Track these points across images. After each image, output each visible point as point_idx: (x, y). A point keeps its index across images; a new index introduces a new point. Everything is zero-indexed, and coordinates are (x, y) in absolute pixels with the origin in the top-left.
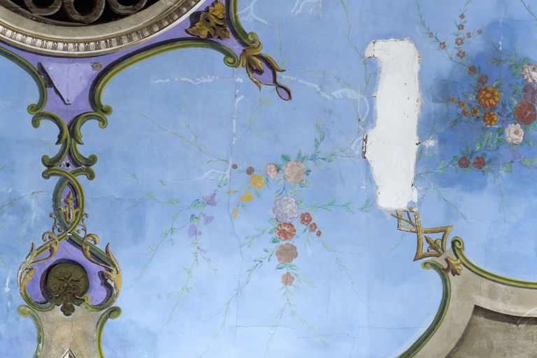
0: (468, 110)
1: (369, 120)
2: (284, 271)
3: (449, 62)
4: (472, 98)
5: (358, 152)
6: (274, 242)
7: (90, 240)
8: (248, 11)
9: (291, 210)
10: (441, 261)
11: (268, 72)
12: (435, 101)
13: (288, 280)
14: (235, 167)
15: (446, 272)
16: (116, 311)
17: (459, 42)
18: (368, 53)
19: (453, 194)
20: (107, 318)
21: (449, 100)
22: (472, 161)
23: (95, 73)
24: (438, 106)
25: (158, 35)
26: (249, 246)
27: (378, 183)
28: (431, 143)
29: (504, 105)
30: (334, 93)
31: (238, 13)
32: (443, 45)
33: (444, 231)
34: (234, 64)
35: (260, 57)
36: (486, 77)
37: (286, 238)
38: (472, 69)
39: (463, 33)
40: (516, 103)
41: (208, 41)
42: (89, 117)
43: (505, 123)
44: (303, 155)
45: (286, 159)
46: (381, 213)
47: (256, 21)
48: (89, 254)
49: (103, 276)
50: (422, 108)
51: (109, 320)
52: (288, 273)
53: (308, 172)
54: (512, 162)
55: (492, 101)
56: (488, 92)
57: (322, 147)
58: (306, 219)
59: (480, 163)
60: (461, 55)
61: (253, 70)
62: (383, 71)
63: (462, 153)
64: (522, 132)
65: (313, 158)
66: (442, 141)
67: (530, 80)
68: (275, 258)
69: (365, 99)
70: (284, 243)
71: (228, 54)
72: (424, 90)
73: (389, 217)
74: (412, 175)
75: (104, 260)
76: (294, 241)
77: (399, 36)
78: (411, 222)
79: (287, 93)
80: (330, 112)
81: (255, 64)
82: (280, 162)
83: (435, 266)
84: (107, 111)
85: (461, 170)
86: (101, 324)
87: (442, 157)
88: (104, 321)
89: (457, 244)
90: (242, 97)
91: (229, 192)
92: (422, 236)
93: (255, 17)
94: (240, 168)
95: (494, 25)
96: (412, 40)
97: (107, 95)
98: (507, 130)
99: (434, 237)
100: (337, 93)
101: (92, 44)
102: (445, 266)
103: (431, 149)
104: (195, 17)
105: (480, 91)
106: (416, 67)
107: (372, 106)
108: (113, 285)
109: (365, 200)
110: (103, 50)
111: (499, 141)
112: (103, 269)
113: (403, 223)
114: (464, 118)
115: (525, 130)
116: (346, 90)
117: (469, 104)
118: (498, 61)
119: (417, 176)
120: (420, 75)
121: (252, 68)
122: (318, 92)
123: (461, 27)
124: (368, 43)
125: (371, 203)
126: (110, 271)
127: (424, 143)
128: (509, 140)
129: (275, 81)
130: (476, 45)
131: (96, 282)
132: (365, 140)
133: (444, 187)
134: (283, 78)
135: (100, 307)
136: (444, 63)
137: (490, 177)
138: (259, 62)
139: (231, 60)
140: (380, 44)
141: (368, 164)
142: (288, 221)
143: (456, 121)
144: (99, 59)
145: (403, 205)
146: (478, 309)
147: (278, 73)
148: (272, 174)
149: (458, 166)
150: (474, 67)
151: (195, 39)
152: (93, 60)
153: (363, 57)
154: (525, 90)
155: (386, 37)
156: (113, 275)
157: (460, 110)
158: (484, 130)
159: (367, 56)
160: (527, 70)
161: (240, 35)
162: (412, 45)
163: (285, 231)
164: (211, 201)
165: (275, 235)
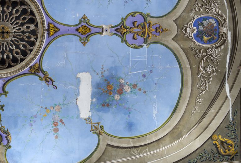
0: (104, 91)
1: (78, 94)
2: (55, 135)
3: (99, 78)
4: (105, 88)
5: (75, 103)
6: (53, 127)
7: (3, 128)
8: (45, 65)
9: (57, 119)
10: (98, 132)
11: (50, 82)
12: (96, 89)
13: (56, 137)
14: (42, 107)
15: (99, 134)
16: (10, 147)
17: (102, 73)
18: (78, 76)
19: (100, 113)
20: (7, 149)
21: (99, 88)
22: (106, 105)
23: (4, 82)
24: (97, 90)
25: (21, 72)
26: (46, 128)
27: (80, 111)
28: (95, 100)
29: (114, 90)
30: (68, 87)
31: (42, 66)
32: (98, 74)
33: (98, 123)
34: (41, 80)
35: (48, 78)
36: (109, 82)
37: (56, 126)
38: (106, 80)
39: (103, 70)
40: (117, 89)
41: (34, 74)
42: (2, 94)
43: (114, 94)
44: (60, 104)
45: (56, 105)
46: (81, 119)
47: (47, 68)
48: (2, 131)
49: (6, 137)
50: (92, 91)
51: (8, 149)
52: (56, 136)
53: (61, 108)
54: (117, 105)
55: (111, 88)
56: (110, 86)
57: (65, 101)
58: (61, 121)
59: (108, 105)
60: (103, 76)
61: (47, 81)
62: (82, 81)
63: (103, 102)
64: (119, 97)
65: (63, 105)
66: (98, 99)
67: (121, 83)
68: (53, 131)
69: (77, 89)
70: (55, 127)
71: (40, 77)
72: (93, 86)
73: (83, 120)
74: (90, 109)
75: (7, 133)
76: (58, 127)
77: (86, 72)
78: (89, 121)
79: (55, 87)
80: (67, 92)
81: (47, 80)
82: (54, 106)
83: (96, 133)
84: (7, 93)
85: (102, 107)
86: (6, 150)
87: (98, 104)
88: (7, 150)
89: (102, 127)
90: (44, 89)
91: (40, 114)
92: (92, 125)
93: (47, 67)
94: (43, 107)
95: (111, 68)
96: (89, 73)
97: (7, 88)
98: (115, 96)
99: (96, 125)
100: (69, 87)
101: (3, 75)
102: (99, 133)
103: (95, 102)
104: (31, 67)
105: (107, 86)
106: (90, 80)
107: (79, 90)
108: (9, 139)
109: (77, 115)
110: (6, 76)
111: (113, 99)
112: (6, 135)
113: (87, 122)
114: (103, 93)
115: (120, 96)
116: (72, 86)
117: (105, 90)
118: (113, 78)
119: (91, 109)
120: (91, 81)
121: (46, 81)
122: (64, 87)
123: (102, 69)
124: (78, 74)
125: (78, 116)
126: (8, 136)
127: (93, 100)
128: (116, 99)
129: (52, 84)
130: (106, 74)
131: (5, 139)
132: (77, 100)
133: (98, 112)
134: (55, 83)
135: (6, 146)
136: (98, 79)
137: (111, 109)
138: (48, 79)
139: (41, 79)
140: (81, 74)
141: (78, 106)
142: (56, 121)
143: (101, 94)
144: (5, 79)
145: (87, 117)
146: (108, 145)
147: (53, 82)
148: (52, 109)
149: (102, 106)
150: (106, 79)
151: (31, 73)
152: (3, 79)
153: (76, 77)
154: (120, 85)
155: (82, 72)
156: (9, 137)
157: (102, 91)
158: (109, 96)
159: (77, 77)
160: (120, 80)
161: (43, 72)
162: (89, 74)
163: (56, 124)
164: (35, 116)
165: (53, 125)
